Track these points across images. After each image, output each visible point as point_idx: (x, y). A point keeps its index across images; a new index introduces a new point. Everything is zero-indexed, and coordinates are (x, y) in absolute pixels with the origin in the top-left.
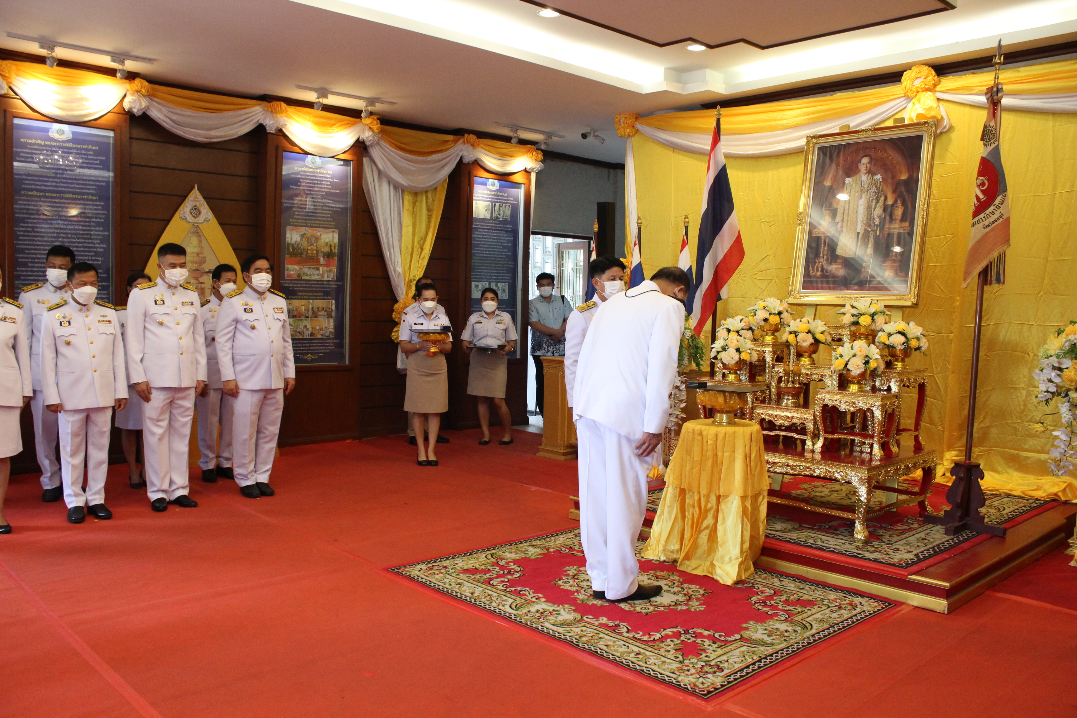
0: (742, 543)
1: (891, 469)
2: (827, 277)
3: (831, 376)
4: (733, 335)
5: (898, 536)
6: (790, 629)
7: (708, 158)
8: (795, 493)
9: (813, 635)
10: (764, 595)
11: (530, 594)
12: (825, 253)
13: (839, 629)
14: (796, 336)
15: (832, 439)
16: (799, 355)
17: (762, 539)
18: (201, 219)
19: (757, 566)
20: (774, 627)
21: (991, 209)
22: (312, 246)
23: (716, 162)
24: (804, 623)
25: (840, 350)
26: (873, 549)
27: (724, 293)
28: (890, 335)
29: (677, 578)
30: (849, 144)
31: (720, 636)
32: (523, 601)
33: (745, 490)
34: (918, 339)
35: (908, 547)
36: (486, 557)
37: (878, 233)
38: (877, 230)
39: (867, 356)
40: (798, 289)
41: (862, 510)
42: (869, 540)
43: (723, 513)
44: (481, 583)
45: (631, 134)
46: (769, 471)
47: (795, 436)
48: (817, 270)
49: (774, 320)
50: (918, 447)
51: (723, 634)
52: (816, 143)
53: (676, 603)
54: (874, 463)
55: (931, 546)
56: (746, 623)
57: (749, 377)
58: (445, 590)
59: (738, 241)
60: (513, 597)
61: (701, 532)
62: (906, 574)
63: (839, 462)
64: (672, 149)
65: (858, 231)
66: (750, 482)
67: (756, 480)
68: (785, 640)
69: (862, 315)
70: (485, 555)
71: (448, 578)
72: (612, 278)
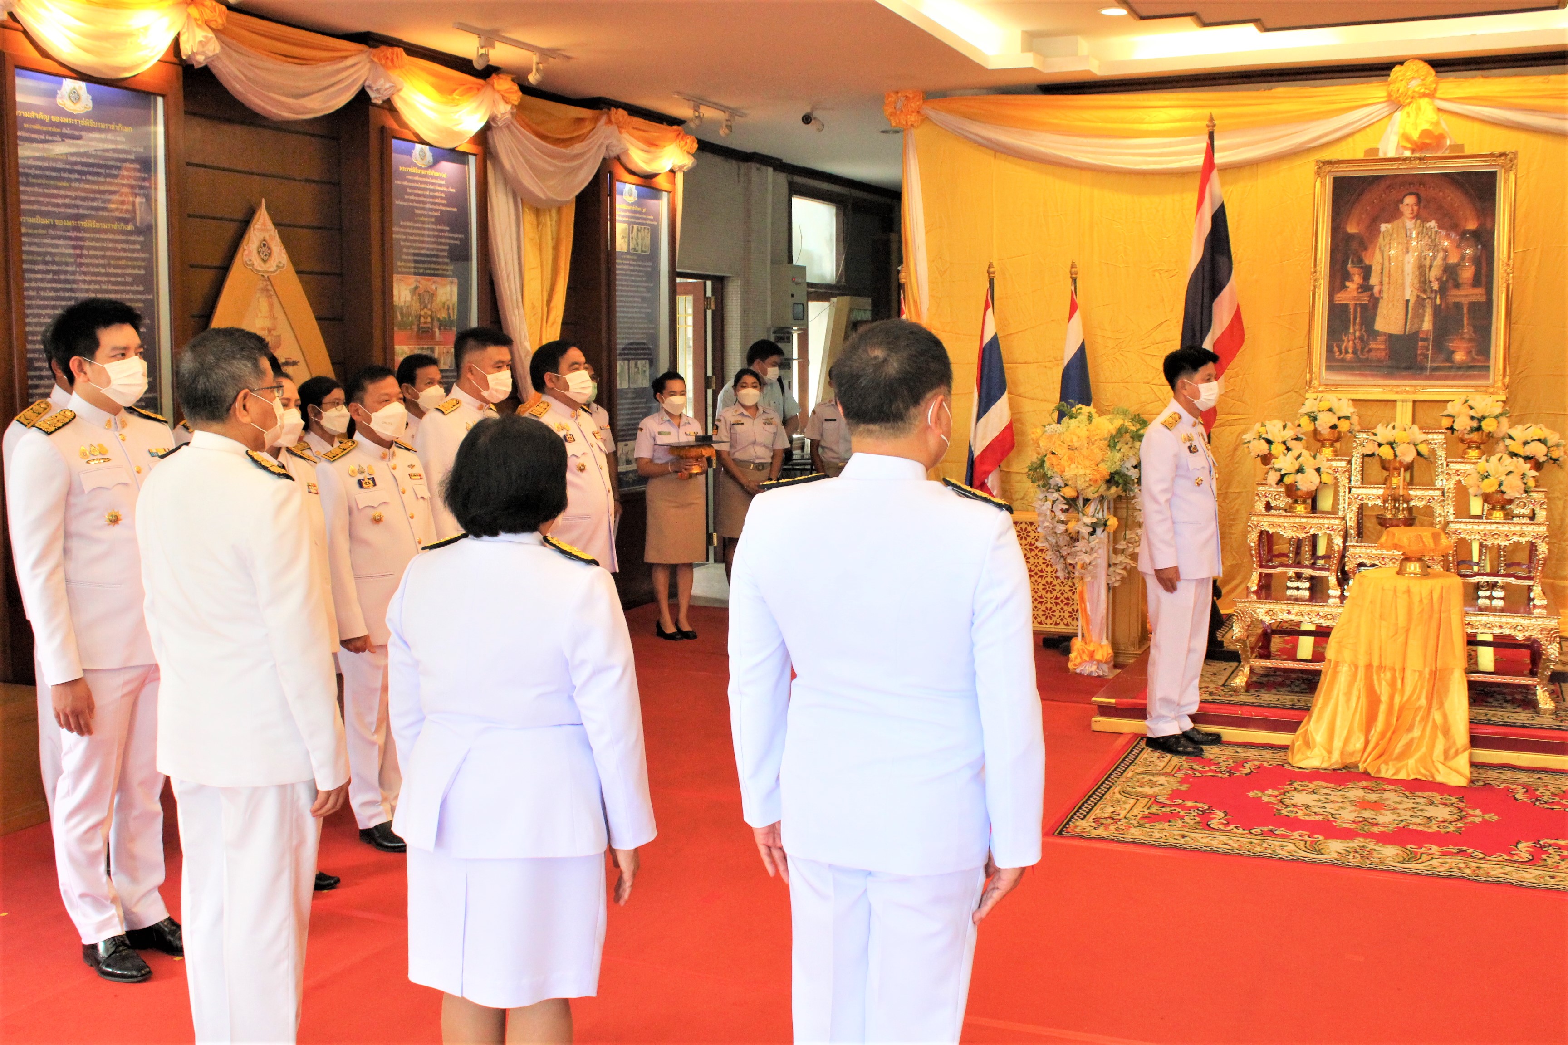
2: (1363, 360)
10: (1521, 792)
12: (1358, 327)
18: (272, 265)
22: (426, 310)
28: (1525, 443)
34: (1556, 447)
36: (1126, 797)
38: (1436, 298)
39: (1524, 474)
40: (1319, 377)
44: (1205, 830)
45: (917, 124)
48: (1347, 352)
53: (1457, 815)
65: (1407, 298)
70: (1119, 795)
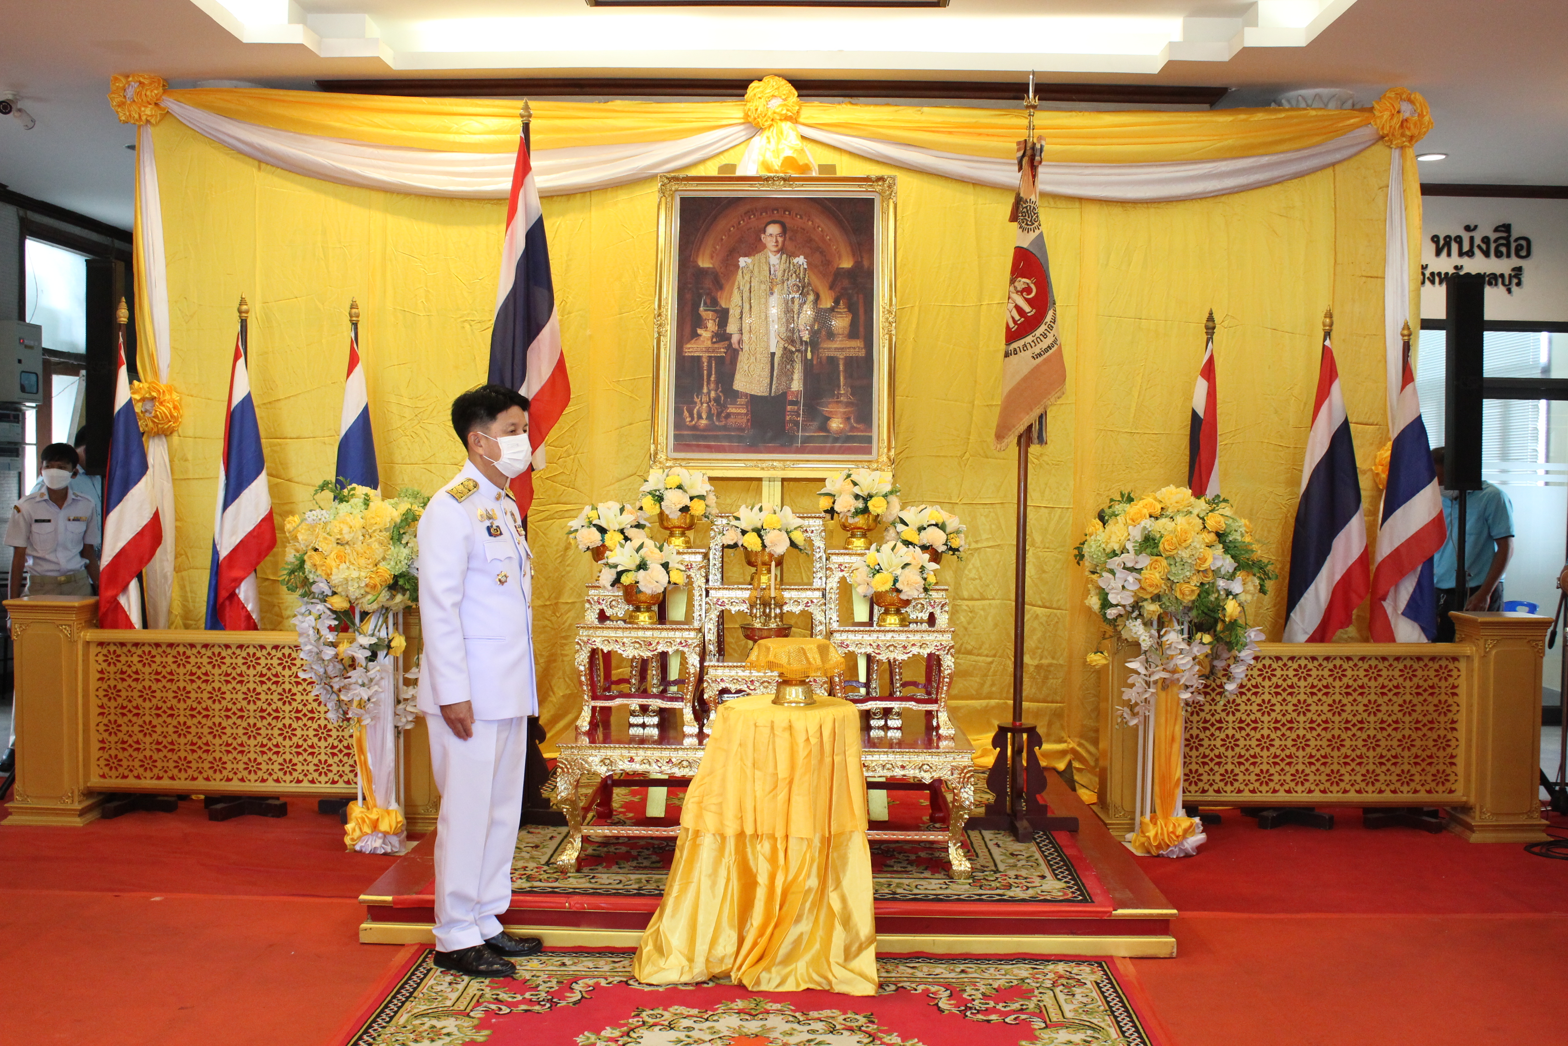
2: (721, 429)
6: (1082, 1037)
9: (1125, 1037)
10: (944, 997)
12: (713, 385)
13: (1129, 1017)
14: (760, 537)
20: (1062, 1041)
21: (1042, 329)
23: (524, 213)
24: (1076, 1021)
26: (997, 883)
28: (920, 529)
30: (737, 199)
34: (956, 533)
35: (1026, 871)
37: (809, 356)
38: (806, 351)
40: (667, 451)
45: (153, 121)
48: (700, 417)
52: (676, 190)
55: (1042, 862)
62: (1109, 909)
64: (256, 163)
65: (773, 349)
69: (870, 496)
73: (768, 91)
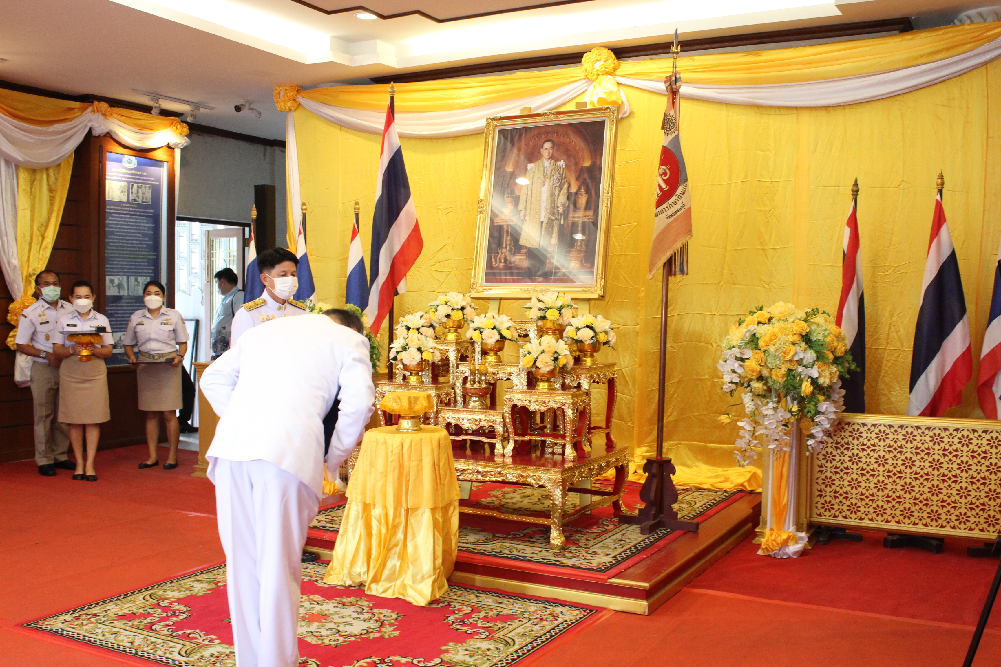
0: (435, 559)
1: (585, 470)
2: (510, 268)
3: (519, 375)
4: (413, 334)
5: (594, 539)
6: (492, 647)
7: (381, 138)
8: (485, 501)
9: (517, 651)
10: (461, 613)
11: (200, 636)
12: (508, 243)
13: (543, 642)
14: (481, 333)
15: (522, 441)
16: (484, 353)
17: (455, 553)
19: (452, 583)
20: (475, 647)
21: (673, 198)
23: (390, 144)
24: (506, 639)
25: (528, 346)
26: (571, 555)
27: (401, 287)
28: (578, 329)
29: (366, 603)
30: (531, 128)
31: (419, 662)
32: (194, 645)
33: (435, 502)
34: (606, 332)
35: (605, 550)
36: (144, 598)
37: (562, 222)
38: (560, 219)
39: (556, 352)
40: (480, 282)
41: (557, 514)
42: (566, 546)
43: (413, 528)
44: (141, 629)
45: (293, 109)
46: (459, 479)
47: (484, 439)
48: (500, 262)
49: (457, 316)
50: (610, 445)
51: (422, 659)
52: (496, 126)
53: (367, 631)
54: (567, 465)
55: (628, 547)
56: (445, 645)
57: (432, 378)
58: (98, 642)
59: (416, 229)
60: (181, 642)
61: (389, 550)
62: (606, 577)
63: (530, 465)
64: (338, 127)
65: (542, 220)
66: (440, 492)
67: (446, 490)
68: (488, 659)
69: (549, 309)
70: (142, 596)
71: (100, 628)
72: (283, 273)
73: (593, 57)
